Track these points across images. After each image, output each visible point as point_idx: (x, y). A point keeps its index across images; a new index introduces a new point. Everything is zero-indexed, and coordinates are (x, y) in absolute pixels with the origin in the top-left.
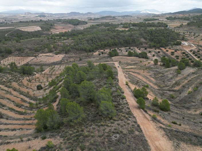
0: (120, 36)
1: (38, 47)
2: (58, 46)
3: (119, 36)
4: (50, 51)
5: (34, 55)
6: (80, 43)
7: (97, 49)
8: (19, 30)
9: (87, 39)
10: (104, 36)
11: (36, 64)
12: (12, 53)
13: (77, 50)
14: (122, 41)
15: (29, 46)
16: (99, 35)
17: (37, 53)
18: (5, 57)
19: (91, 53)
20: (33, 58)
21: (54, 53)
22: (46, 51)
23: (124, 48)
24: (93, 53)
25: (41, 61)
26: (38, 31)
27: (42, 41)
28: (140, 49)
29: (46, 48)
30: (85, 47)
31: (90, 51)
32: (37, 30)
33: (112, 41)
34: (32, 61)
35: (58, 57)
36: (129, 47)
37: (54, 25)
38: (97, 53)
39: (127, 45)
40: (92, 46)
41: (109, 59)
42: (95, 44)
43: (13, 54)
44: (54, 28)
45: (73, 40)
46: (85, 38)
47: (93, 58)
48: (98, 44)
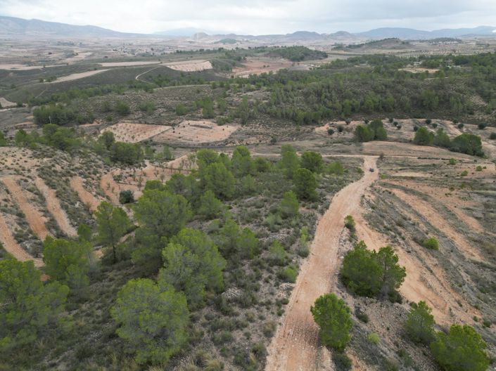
0: (406, 86)
1: (185, 105)
2: (231, 104)
3: (399, 87)
4: (207, 116)
5: (172, 122)
6: (285, 99)
7: (327, 117)
8: (166, 68)
9: (305, 90)
10: (356, 84)
11: (169, 142)
12: (129, 113)
13: (272, 117)
14: (408, 99)
15: (169, 102)
16: (341, 83)
17: (180, 119)
18: (112, 122)
19: (308, 128)
20: (167, 128)
21: (215, 121)
22: (199, 115)
23: (410, 120)
24: (313, 129)
25: (180, 138)
26: (204, 70)
27: (198, 92)
28: (460, 127)
29: (202, 107)
30: (294, 111)
31: (306, 122)
32: (202, 69)
33: (378, 98)
34: (162, 135)
35: (222, 132)
36: (425, 120)
37: (245, 59)
38: (324, 129)
39: (423, 113)
40: (315, 109)
41: (352, 147)
42: (325, 103)
43: (131, 116)
44: (242, 66)
45: (271, 91)
46: (303, 88)
47: (311, 139)
48: (335, 105)
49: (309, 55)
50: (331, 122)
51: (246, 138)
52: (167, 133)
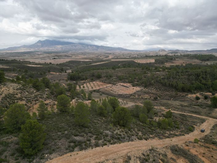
2: (145, 77)
6: (174, 76)
11: (105, 92)
13: (163, 85)
15: (119, 74)
17: (119, 82)
18: (93, 81)
20: (111, 85)
21: (133, 84)
22: (128, 81)
24: (187, 95)
27: (135, 71)
34: (105, 88)
35: (132, 90)
38: (194, 96)
42: (200, 81)
44: (171, 62)
45: (169, 72)
49: (213, 58)
50: (201, 93)
51: (143, 95)
52: (108, 88)
